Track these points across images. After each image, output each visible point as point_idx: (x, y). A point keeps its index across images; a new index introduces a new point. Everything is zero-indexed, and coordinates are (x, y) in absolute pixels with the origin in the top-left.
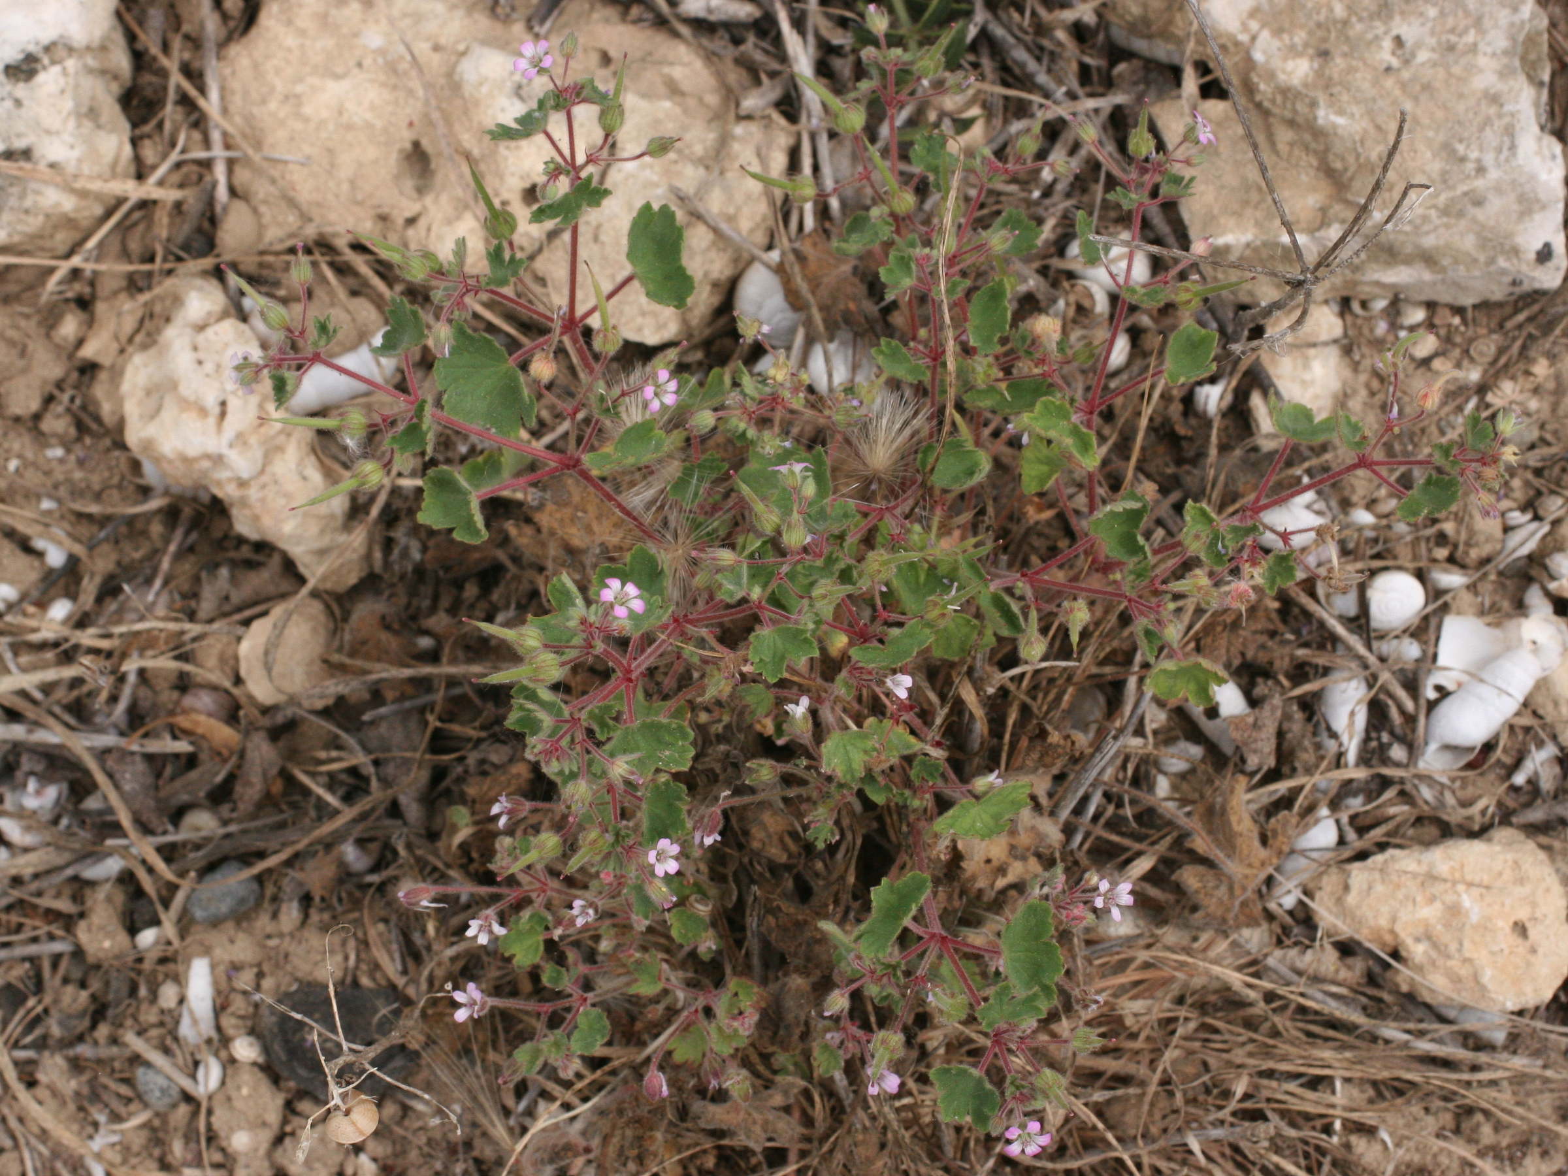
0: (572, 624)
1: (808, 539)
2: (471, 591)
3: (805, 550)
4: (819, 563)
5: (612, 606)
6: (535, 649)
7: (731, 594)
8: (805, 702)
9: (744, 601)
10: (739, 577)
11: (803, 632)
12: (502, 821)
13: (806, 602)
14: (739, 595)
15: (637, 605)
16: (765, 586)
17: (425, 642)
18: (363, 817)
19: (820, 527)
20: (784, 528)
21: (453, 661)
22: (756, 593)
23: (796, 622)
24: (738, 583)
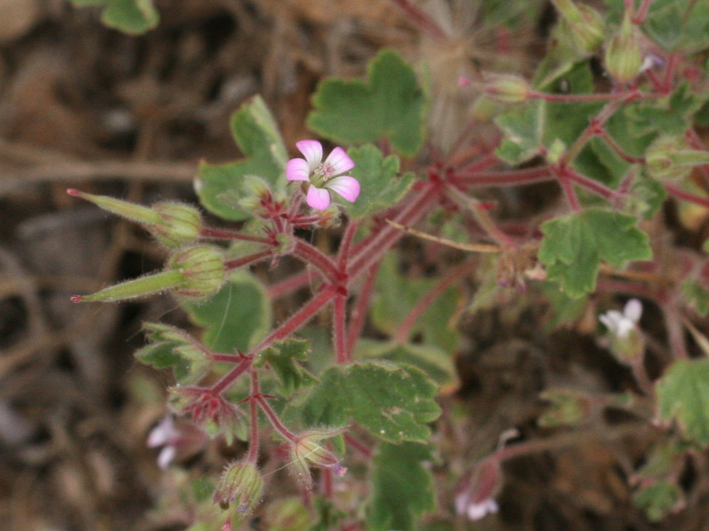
0: (248, 203)
1: (648, 63)
2: (191, 47)
3: (641, 80)
4: (663, 102)
5: (304, 187)
6: (186, 241)
7: (516, 150)
8: (634, 309)
9: (538, 161)
10: (531, 122)
11: (628, 220)
12: (166, 456)
13: (635, 168)
14: (530, 153)
15: (347, 188)
16: (569, 141)
17: (119, 121)
18: (21, 368)
19: (670, 43)
20: (608, 48)
21: (154, 156)
22: (556, 152)
23: (619, 204)
24: (528, 132)
